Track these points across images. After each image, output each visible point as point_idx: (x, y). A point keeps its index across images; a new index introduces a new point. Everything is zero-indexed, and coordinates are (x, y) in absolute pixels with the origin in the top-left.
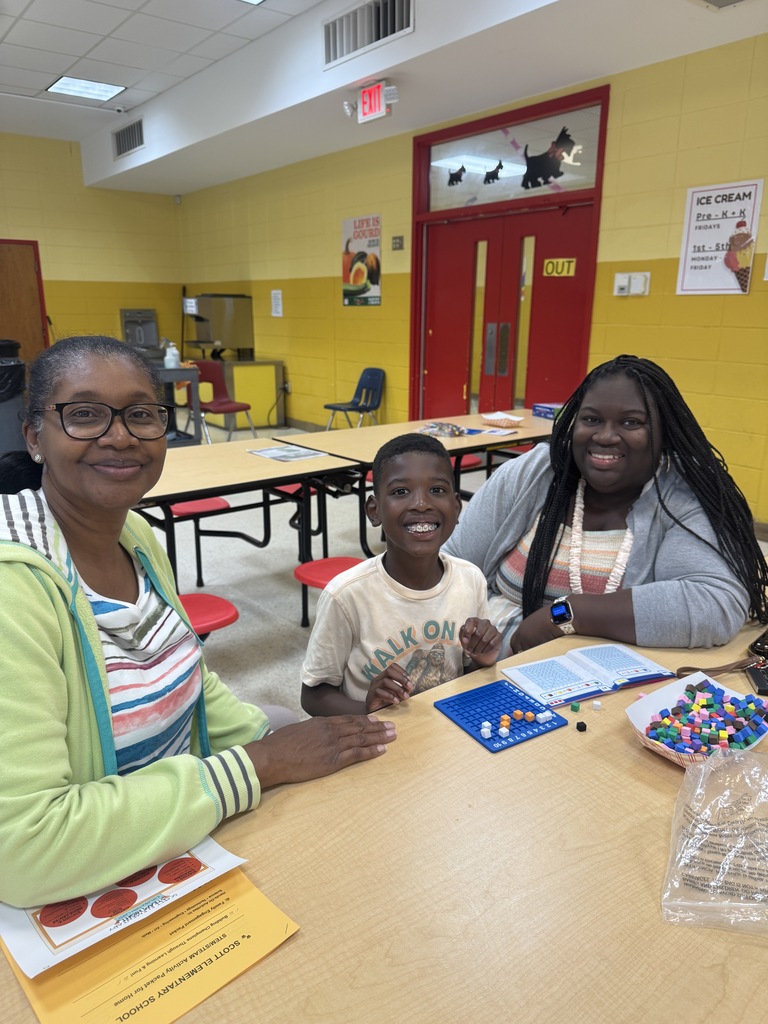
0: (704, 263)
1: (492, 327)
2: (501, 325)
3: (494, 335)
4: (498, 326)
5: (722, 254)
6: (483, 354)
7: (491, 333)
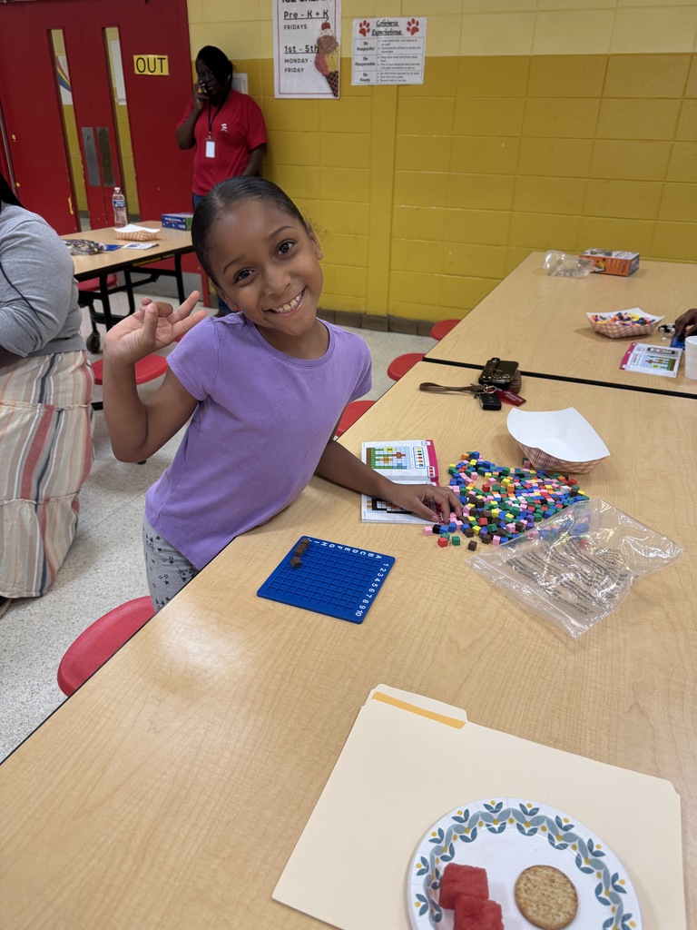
0: (297, 66)
1: (88, 131)
2: (98, 129)
3: (92, 141)
4: (95, 131)
5: (312, 57)
6: (84, 162)
7: (88, 138)
